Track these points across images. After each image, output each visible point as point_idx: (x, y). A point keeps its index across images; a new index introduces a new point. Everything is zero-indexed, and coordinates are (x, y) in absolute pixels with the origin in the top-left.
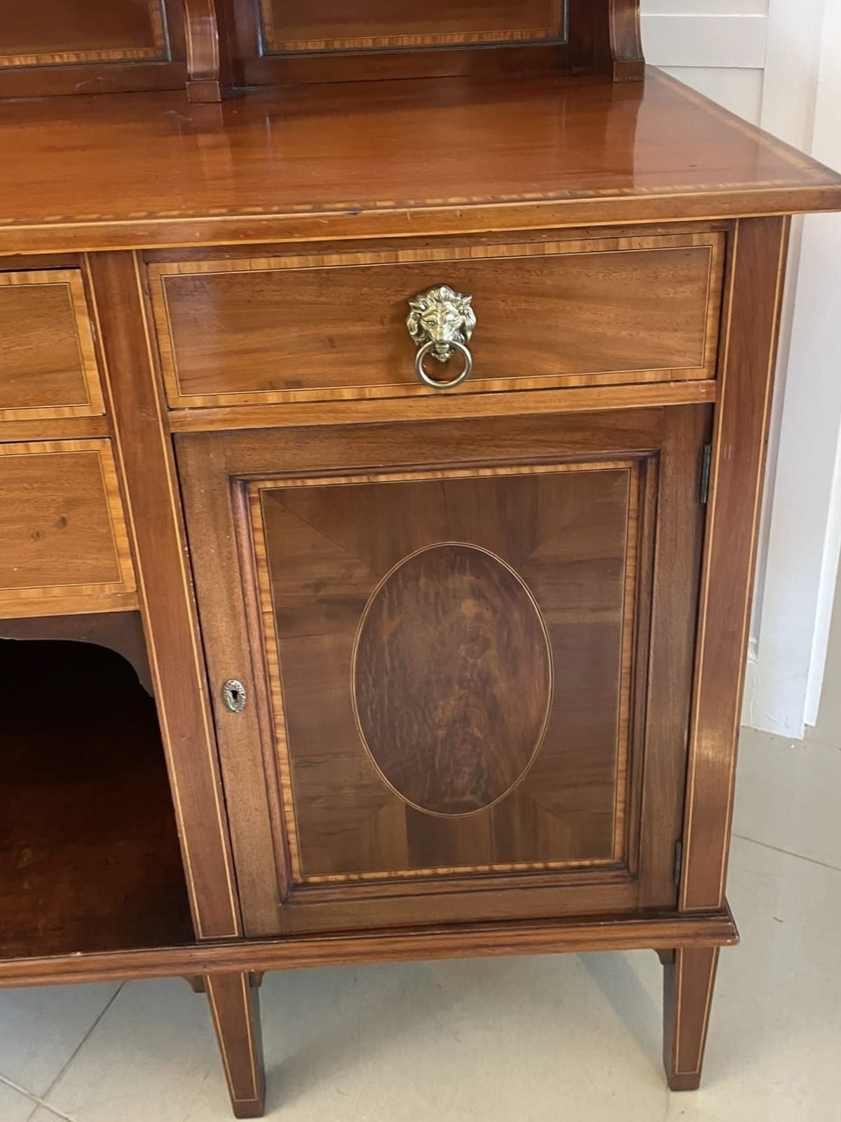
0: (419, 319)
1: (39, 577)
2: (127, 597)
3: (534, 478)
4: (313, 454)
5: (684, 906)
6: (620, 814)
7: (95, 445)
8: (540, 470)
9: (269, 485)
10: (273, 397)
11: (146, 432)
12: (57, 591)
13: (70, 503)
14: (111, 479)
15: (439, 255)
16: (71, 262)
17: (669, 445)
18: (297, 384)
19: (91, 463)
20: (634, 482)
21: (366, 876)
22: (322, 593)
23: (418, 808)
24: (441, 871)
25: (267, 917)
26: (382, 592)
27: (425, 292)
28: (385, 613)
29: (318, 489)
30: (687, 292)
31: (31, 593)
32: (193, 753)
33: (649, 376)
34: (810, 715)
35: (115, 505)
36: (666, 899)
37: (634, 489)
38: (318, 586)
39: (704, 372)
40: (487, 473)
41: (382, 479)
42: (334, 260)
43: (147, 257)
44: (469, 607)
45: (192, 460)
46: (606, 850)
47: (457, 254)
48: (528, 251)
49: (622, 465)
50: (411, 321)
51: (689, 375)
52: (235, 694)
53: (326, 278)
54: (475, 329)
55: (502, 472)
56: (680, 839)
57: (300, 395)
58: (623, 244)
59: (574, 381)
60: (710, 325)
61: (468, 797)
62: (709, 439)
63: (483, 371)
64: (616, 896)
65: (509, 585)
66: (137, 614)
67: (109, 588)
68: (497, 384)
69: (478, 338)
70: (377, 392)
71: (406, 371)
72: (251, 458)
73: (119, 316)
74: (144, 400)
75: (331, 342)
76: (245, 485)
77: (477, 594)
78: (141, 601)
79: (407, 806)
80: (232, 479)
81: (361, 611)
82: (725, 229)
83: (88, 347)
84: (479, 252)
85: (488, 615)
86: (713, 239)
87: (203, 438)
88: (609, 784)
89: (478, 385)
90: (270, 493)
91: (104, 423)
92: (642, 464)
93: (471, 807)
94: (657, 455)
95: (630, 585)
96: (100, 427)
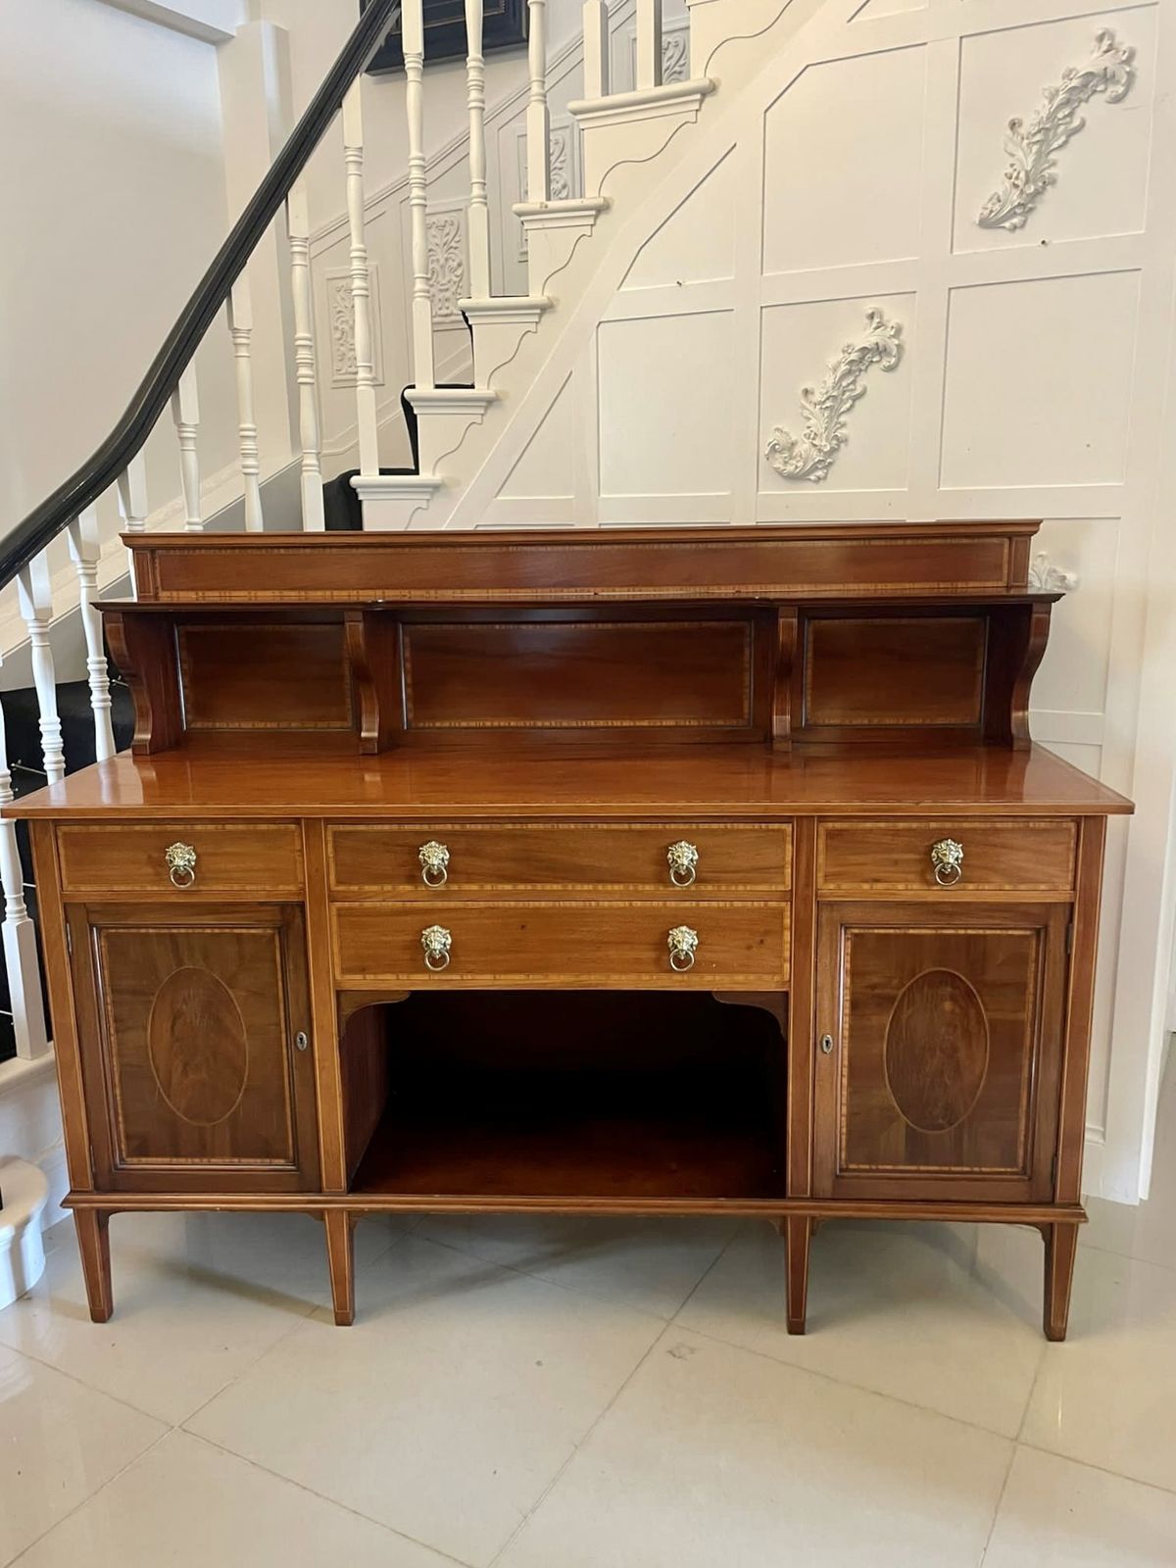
0: (937, 853)
1: (745, 969)
2: (784, 983)
3: (985, 936)
4: (881, 915)
5: (1057, 1200)
6: (1022, 1138)
7: (783, 904)
8: (988, 932)
9: (856, 931)
10: (866, 886)
11: (807, 901)
12: (752, 977)
13: (767, 933)
14: (787, 921)
15: (948, 825)
16: (788, 820)
17: (1052, 923)
18: (877, 881)
19: (780, 913)
20: (1034, 942)
21: (881, 1167)
22: (877, 991)
23: (912, 1125)
24: (922, 1168)
25: (826, 1185)
26: (904, 994)
27: (941, 841)
28: (905, 1007)
29: (878, 935)
30: (1060, 849)
31: (740, 978)
32: (802, 1076)
33: (1043, 887)
34: (1143, 1192)
35: (787, 934)
36: (1047, 1195)
37: (1034, 946)
38: (874, 987)
39: (1068, 887)
40: (962, 932)
41: (911, 931)
42: (901, 825)
43: (822, 819)
44: (948, 1006)
45: (825, 915)
46: (1014, 1164)
47: (956, 825)
48: (988, 825)
49: (1028, 933)
50: (934, 854)
51: (1061, 888)
52: (827, 1042)
53: (897, 833)
54: (962, 859)
55: (970, 932)
56: (1056, 1154)
57: (879, 886)
58: (1031, 825)
59: (1007, 887)
60: (1071, 865)
61: (941, 1121)
62: (1071, 920)
63: (965, 880)
64: (1019, 1191)
65: (969, 994)
66: (786, 994)
67: (777, 978)
68: (971, 886)
69: (964, 863)
70: (915, 886)
71: (929, 877)
72: (853, 915)
73: (804, 845)
74: (808, 884)
75: (896, 862)
76: (846, 928)
77: (953, 998)
78: (790, 987)
79: (908, 1126)
80: (842, 925)
81: (893, 1003)
82: (1077, 820)
83: (788, 858)
84: (966, 825)
85: (958, 1010)
86: (1072, 826)
87: (831, 904)
88: (1017, 1118)
89: (961, 886)
90: (856, 935)
91: (789, 894)
92: (1038, 932)
93: (941, 1128)
94: (1046, 927)
95: (1031, 998)
96: (787, 896)
